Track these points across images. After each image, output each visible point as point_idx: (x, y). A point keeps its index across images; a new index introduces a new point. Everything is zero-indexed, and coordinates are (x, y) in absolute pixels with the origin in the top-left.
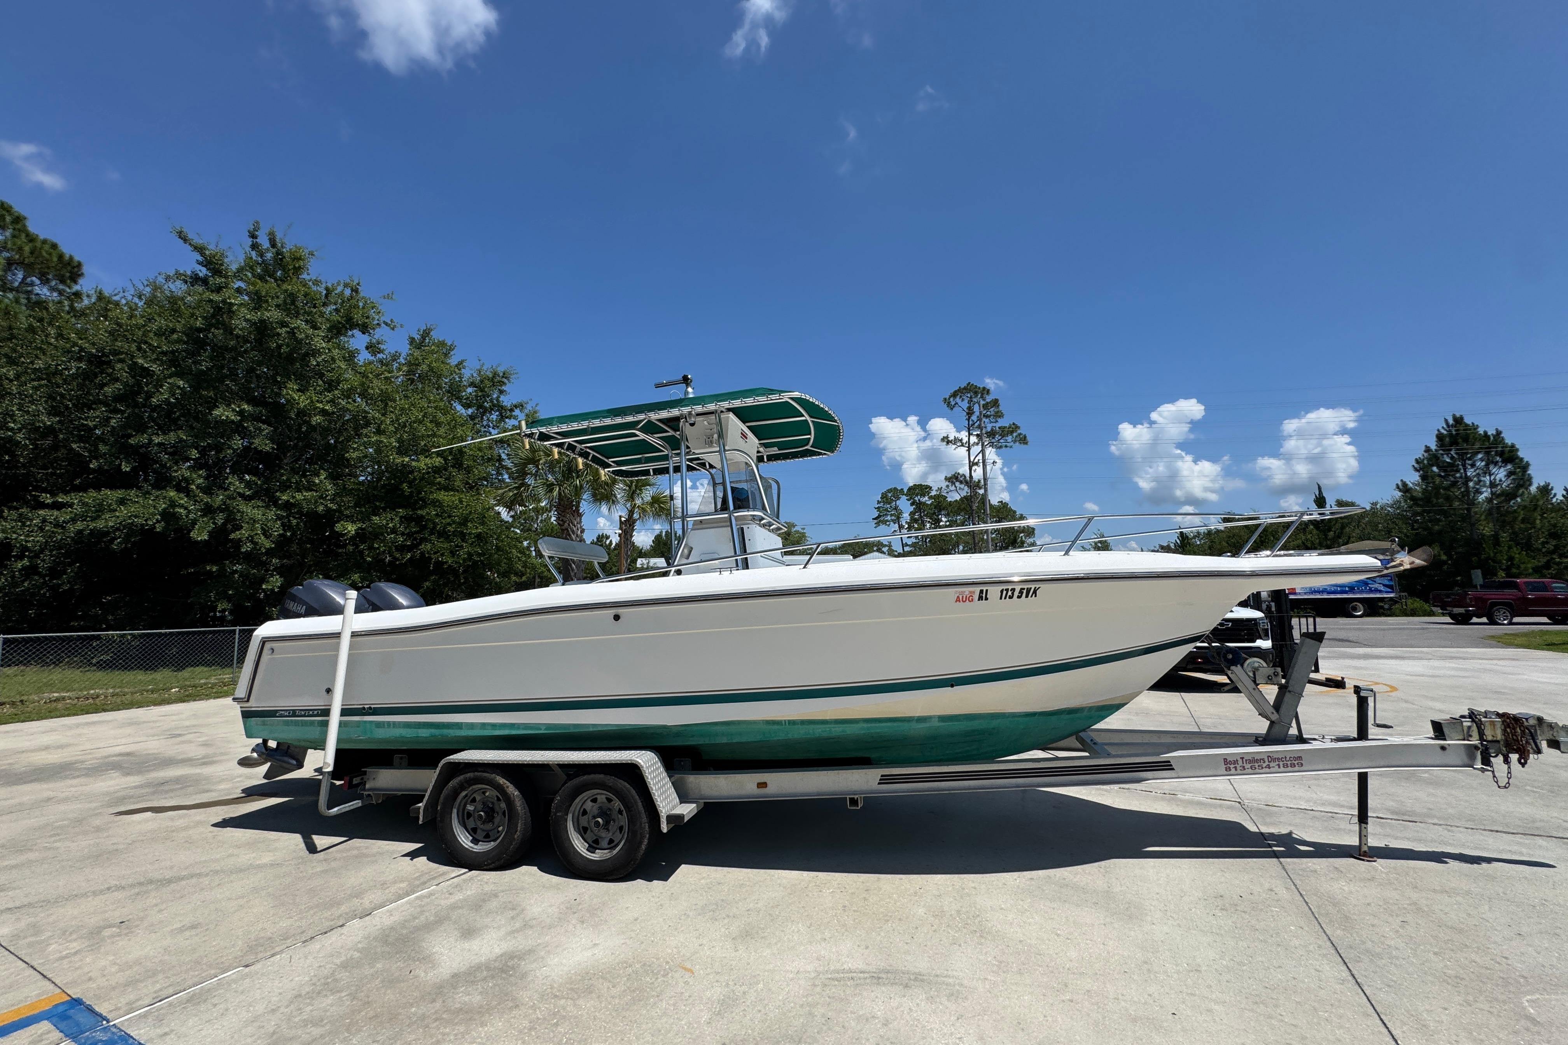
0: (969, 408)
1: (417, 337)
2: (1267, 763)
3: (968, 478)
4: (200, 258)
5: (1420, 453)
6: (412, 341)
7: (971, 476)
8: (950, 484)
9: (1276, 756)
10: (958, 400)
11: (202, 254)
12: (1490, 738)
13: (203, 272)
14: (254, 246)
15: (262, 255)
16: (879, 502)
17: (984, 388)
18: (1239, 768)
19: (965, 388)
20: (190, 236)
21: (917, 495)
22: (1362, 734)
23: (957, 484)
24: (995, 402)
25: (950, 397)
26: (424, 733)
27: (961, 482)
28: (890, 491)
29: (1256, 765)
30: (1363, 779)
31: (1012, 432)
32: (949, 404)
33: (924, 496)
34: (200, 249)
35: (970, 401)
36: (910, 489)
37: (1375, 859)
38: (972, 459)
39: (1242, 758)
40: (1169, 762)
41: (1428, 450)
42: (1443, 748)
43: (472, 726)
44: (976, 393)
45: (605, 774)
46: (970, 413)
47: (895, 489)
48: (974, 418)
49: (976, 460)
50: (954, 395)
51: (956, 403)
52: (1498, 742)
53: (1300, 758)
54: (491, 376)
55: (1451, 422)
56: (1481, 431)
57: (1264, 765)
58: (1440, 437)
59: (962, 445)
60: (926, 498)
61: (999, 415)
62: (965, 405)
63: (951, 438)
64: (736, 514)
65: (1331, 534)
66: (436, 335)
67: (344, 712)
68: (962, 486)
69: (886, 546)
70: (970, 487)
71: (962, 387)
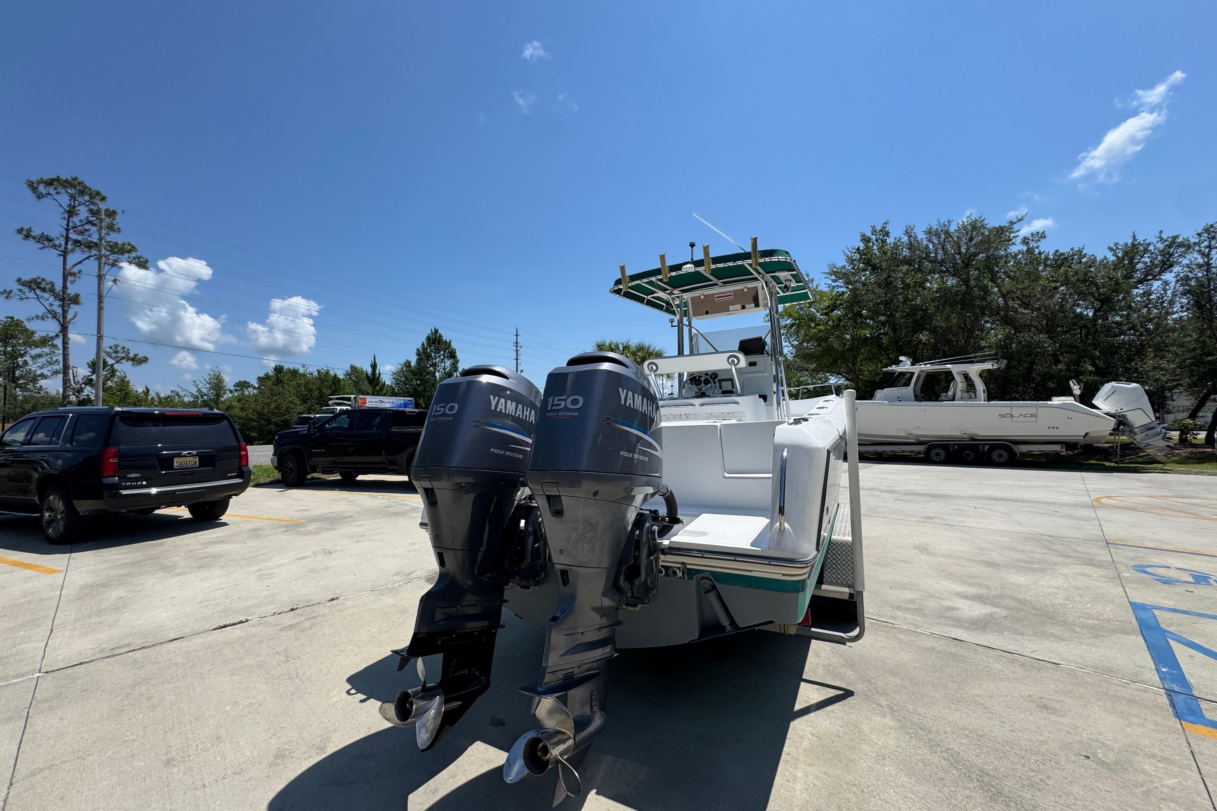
0: (70, 206)
3: (58, 287)
5: (419, 346)
7: (65, 287)
8: (26, 290)
10: (52, 190)
17: (98, 193)
19: (66, 181)
23: (38, 292)
24: (111, 214)
25: (39, 183)
27: (44, 290)
31: (129, 251)
32: (34, 189)
35: (73, 197)
38: (68, 266)
41: (423, 344)
44: (82, 193)
46: (71, 212)
48: (76, 220)
50: (50, 183)
51: (49, 193)
55: (433, 331)
56: (444, 339)
58: (428, 339)
59: (54, 247)
61: (111, 228)
62: (64, 200)
63: (36, 232)
65: (378, 388)
68: (46, 295)
70: (63, 300)
71: (63, 177)
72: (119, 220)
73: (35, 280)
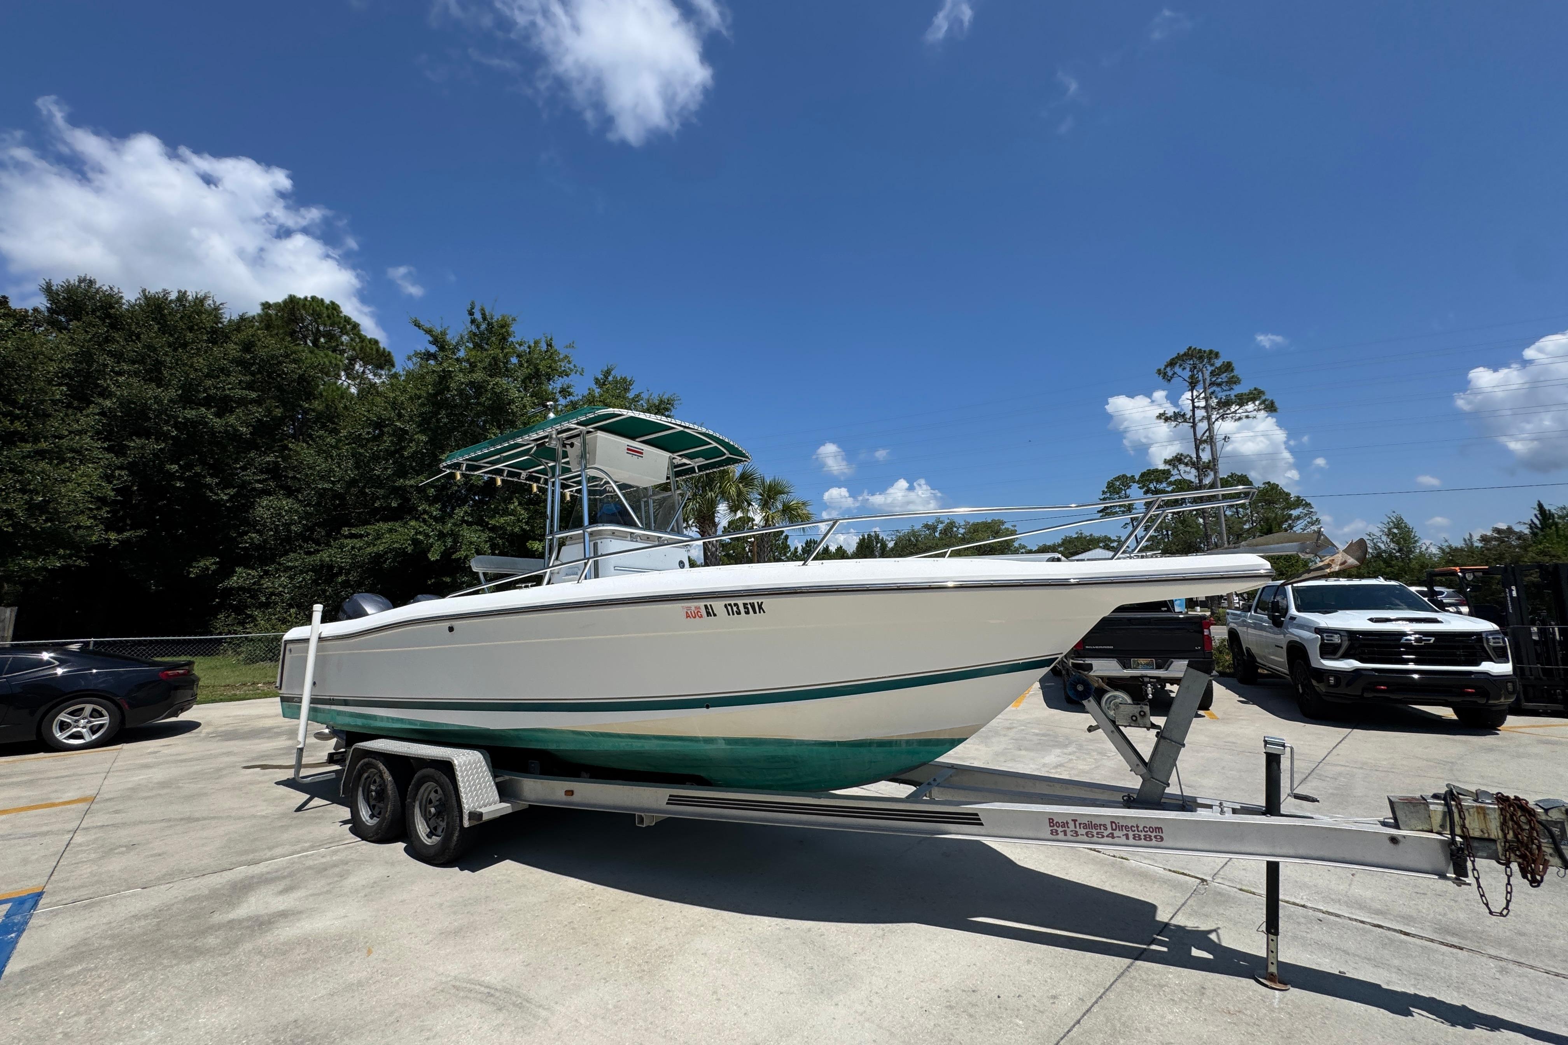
0: (1192, 377)
1: (600, 377)
2: (1109, 831)
3: (1195, 459)
4: (431, 339)
6: (597, 381)
7: (1198, 457)
9: (1122, 823)
10: (1177, 369)
11: (432, 336)
12: (1477, 834)
13: (433, 349)
14: (473, 321)
15: (478, 327)
16: (1104, 493)
17: (1211, 352)
18: (1069, 833)
19: (1185, 354)
20: (422, 323)
21: (1151, 482)
22: (1272, 807)
23: (1181, 467)
24: (1228, 367)
25: (1166, 366)
26: (359, 722)
27: (1186, 465)
28: (1118, 479)
29: (1095, 832)
30: (1273, 870)
32: (1165, 375)
33: (1161, 482)
34: (429, 332)
35: (1193, 369)
36: (1143, 475)
37: (1289, 986)
38: (1199, 436)
39: (1075, 821)
40: (977, 815)
42: (1394, 840)
43: (382, 718)
44: (1201, 358)
45: (436, 769)
46: (1193, 382)
47: (1124, 476)
48: (1200, 387)
49: (1205, 438)
50: (1172, 364)
51: (1175, 373)
52: (1494, 841)
53: (1160, 829)
54: (657, 403)
57: (1106, 833)
59: (1185, 421)
60: (1164, 485)
61: (1234, 381)
62: (1187, 374)
63: (1170, 414)
64: (589, 530)
66: (617, 374)
67: (313, 701)
68: (1188, 469)
69: (1114, 541)
70: (1198, 469)
71: (1182, 353)
72: (1238, 371)
73: (1176, 457)
